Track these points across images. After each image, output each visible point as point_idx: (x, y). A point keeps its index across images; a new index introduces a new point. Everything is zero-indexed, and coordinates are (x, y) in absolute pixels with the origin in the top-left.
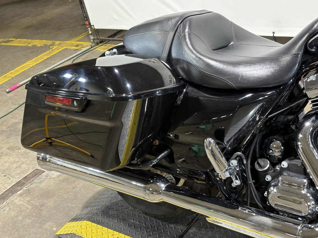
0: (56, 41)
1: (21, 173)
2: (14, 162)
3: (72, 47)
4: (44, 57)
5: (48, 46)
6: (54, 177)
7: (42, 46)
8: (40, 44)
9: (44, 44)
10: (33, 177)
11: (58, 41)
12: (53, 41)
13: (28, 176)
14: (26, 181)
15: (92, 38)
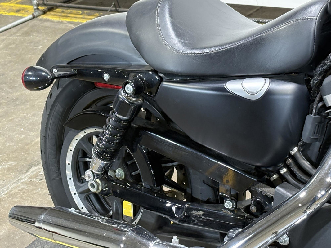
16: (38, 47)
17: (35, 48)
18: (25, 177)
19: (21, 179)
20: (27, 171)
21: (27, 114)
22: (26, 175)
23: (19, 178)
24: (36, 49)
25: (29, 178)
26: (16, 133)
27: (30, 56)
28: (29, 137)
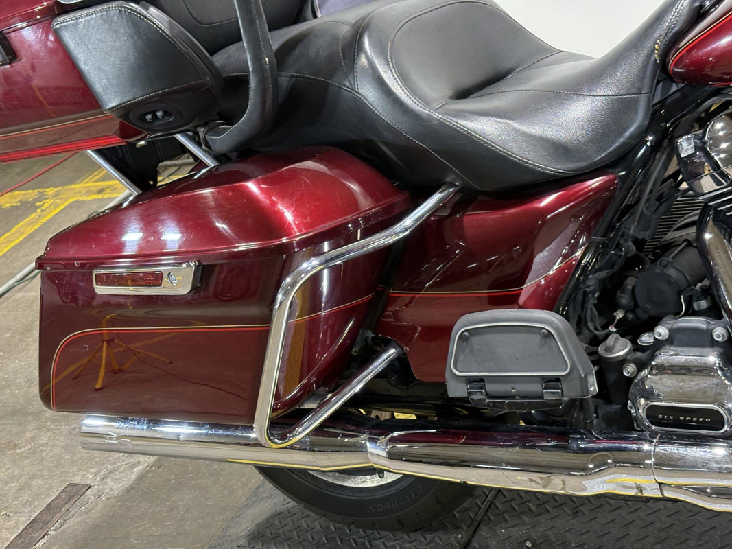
0: (47, 190)
1: (33, 500)
2: (12, 478)
3: (88, 196)
4: (27, 230)
5: (29, 203)
6: (116, 493)
7: (14, 204)
8: (10, 203)
9: (18, 199)
10: (66, 504)
11: (52, 189)
12: (41, 190)
13: (53, 503)
14: (51, 516)
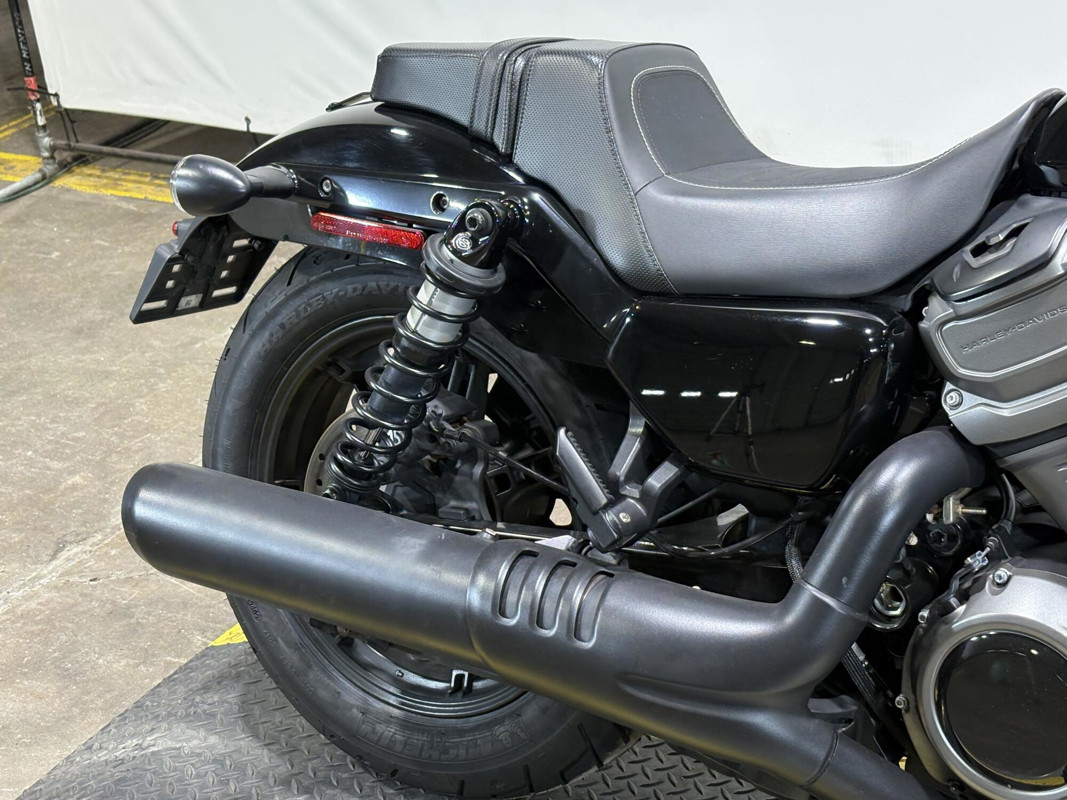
15: (47, 141)
16: (48, 253)
17: (42, 256)
18: (50, 573)
19: (39, 577)
20: (54, 557)
21: (39, 415)
22: (51, 567)
23: (34, 574)
24: (45, 259)
25: (61, 575)
26: (15, 461)
27: (30, 276)
28: (48, 472)
